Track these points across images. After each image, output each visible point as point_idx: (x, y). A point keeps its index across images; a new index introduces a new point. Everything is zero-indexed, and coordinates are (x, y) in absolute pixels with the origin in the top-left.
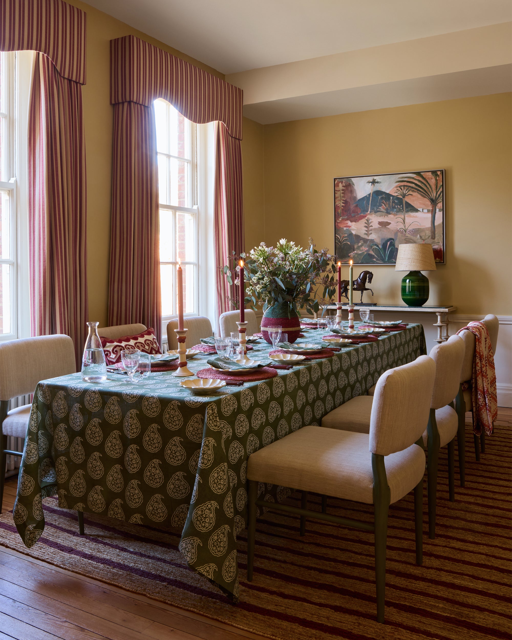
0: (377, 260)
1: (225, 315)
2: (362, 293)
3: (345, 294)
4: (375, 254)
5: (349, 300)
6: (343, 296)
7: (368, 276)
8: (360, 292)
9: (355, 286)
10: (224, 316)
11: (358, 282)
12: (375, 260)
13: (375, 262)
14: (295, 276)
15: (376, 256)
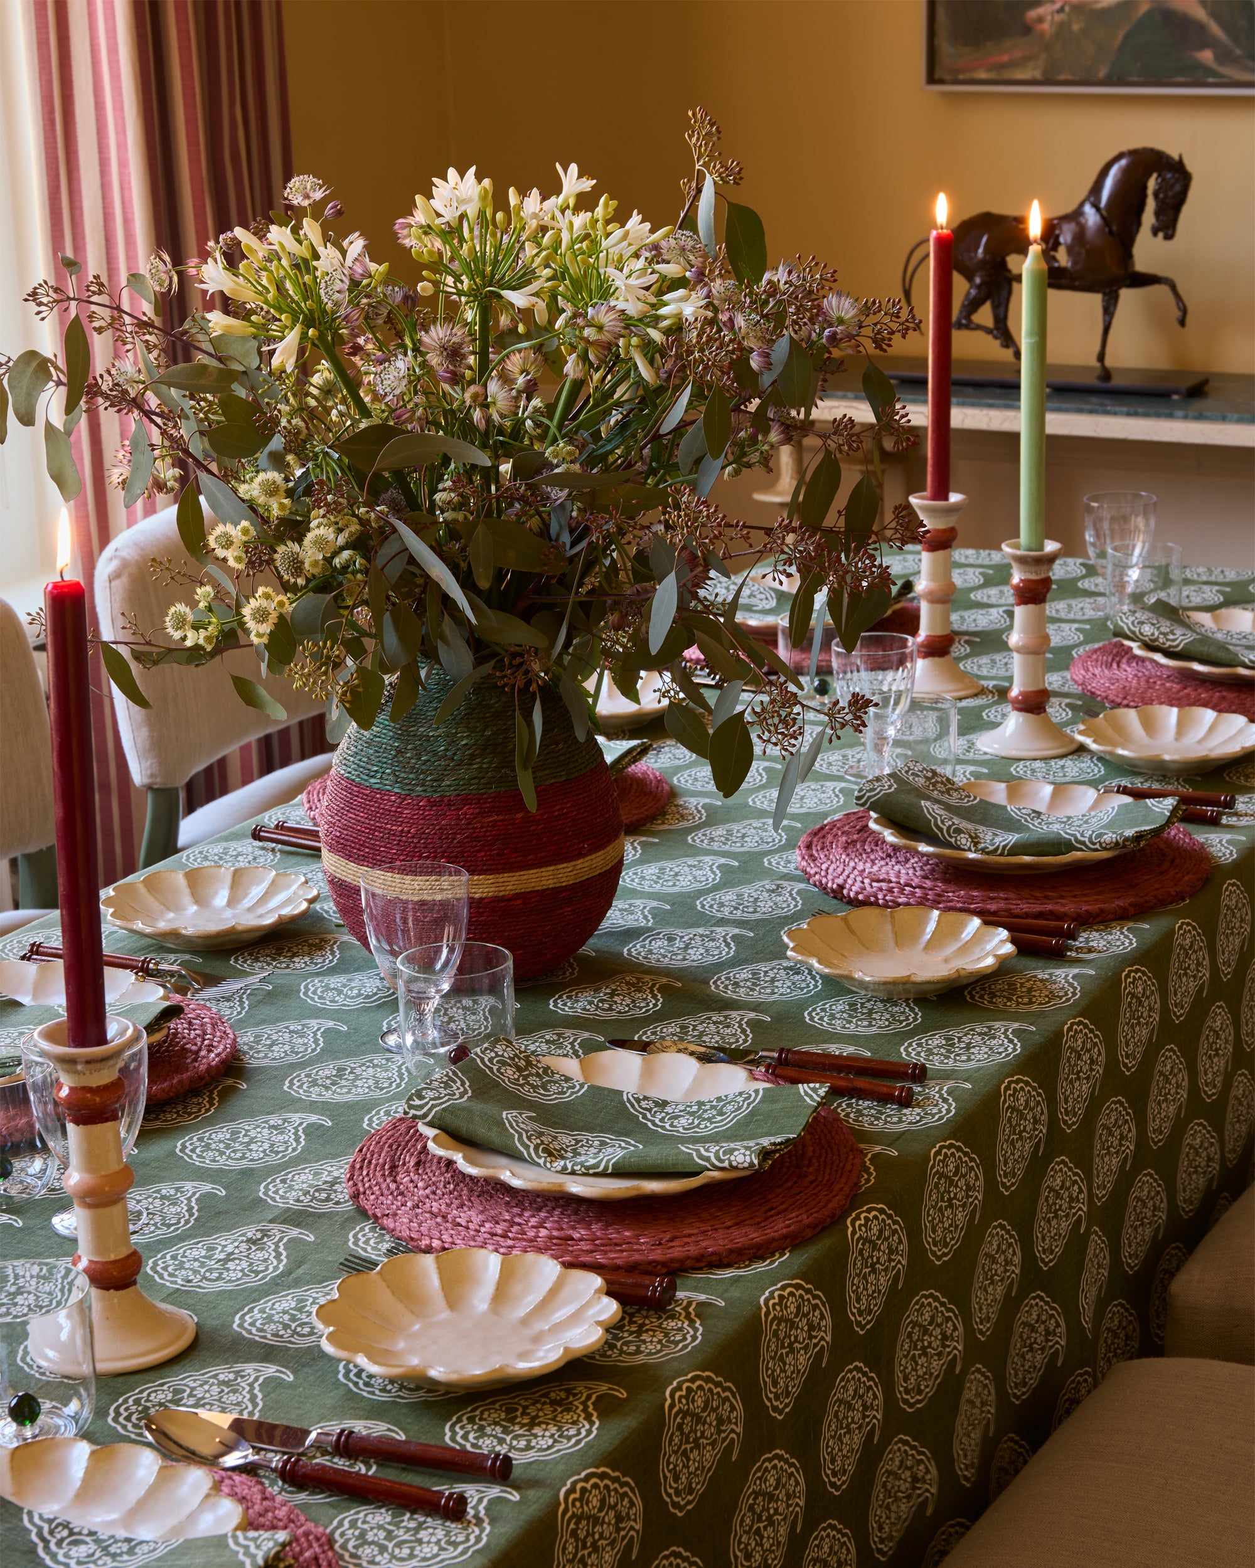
0: (1224, 56)
1: (129, 554)
2: (1109, 310)
3: (995, 308)
4: (1213, 14)
5: (1018, 355)
6: (979, 327)
7: (1152, 184)
8: (1095, 300)
9: (1063, 258)
10: (125, 564)
11: (1082, 228)
12: (1207, 56)
13: (1211, 72)
14: (559, 495)
15: (1215, 29)
